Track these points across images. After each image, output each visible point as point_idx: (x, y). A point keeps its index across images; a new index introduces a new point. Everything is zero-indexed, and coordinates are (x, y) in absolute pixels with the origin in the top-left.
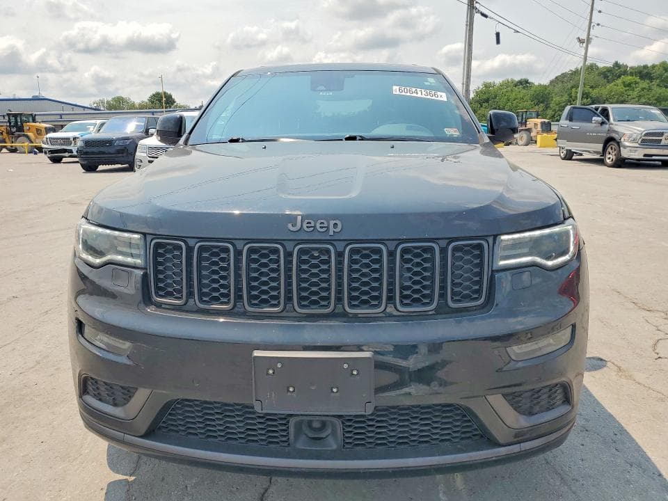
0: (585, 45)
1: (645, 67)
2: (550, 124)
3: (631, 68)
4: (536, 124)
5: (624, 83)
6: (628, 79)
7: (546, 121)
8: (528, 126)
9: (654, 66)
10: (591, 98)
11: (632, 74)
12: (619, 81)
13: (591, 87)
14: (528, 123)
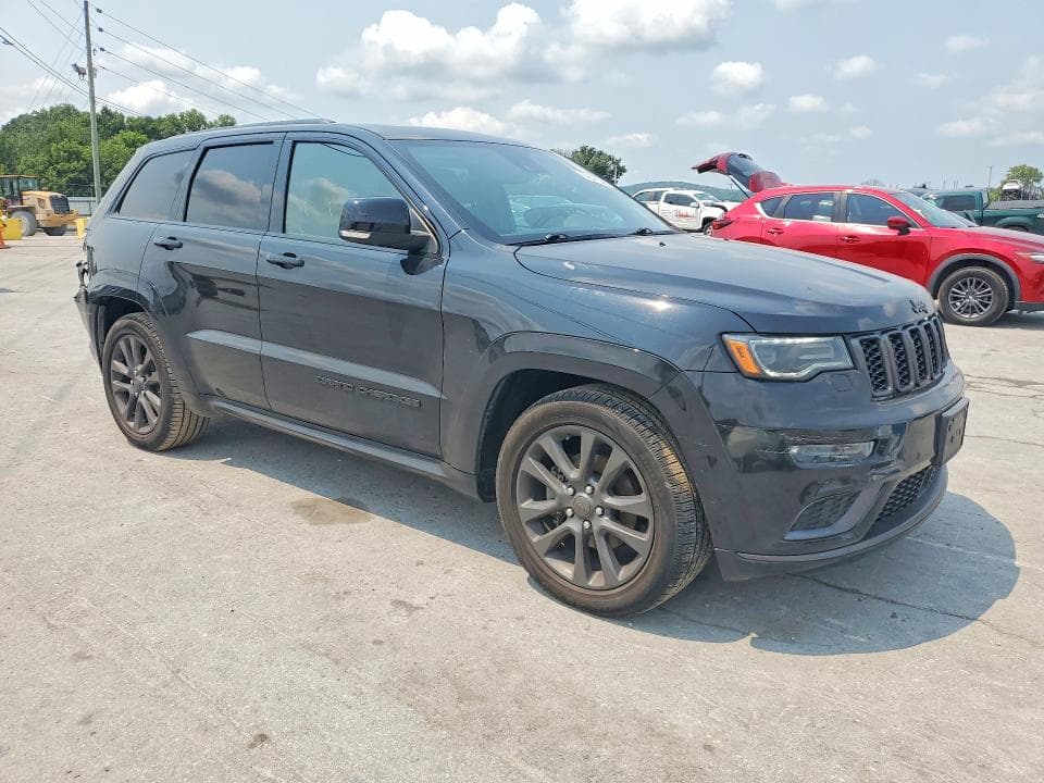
0: (86, 77)
1: (149, 120)
2: (67, 201)
3: (130, 119)
4: (41, 201)
5: (125, 140)
6: (130, 135)
7: (59, 195)
8: (27, 203)
9: (160, 120)
10: (85, 160)
11: (132, 129)
12: (117, 138)
13: (80, 144)
14: (24, 197)
